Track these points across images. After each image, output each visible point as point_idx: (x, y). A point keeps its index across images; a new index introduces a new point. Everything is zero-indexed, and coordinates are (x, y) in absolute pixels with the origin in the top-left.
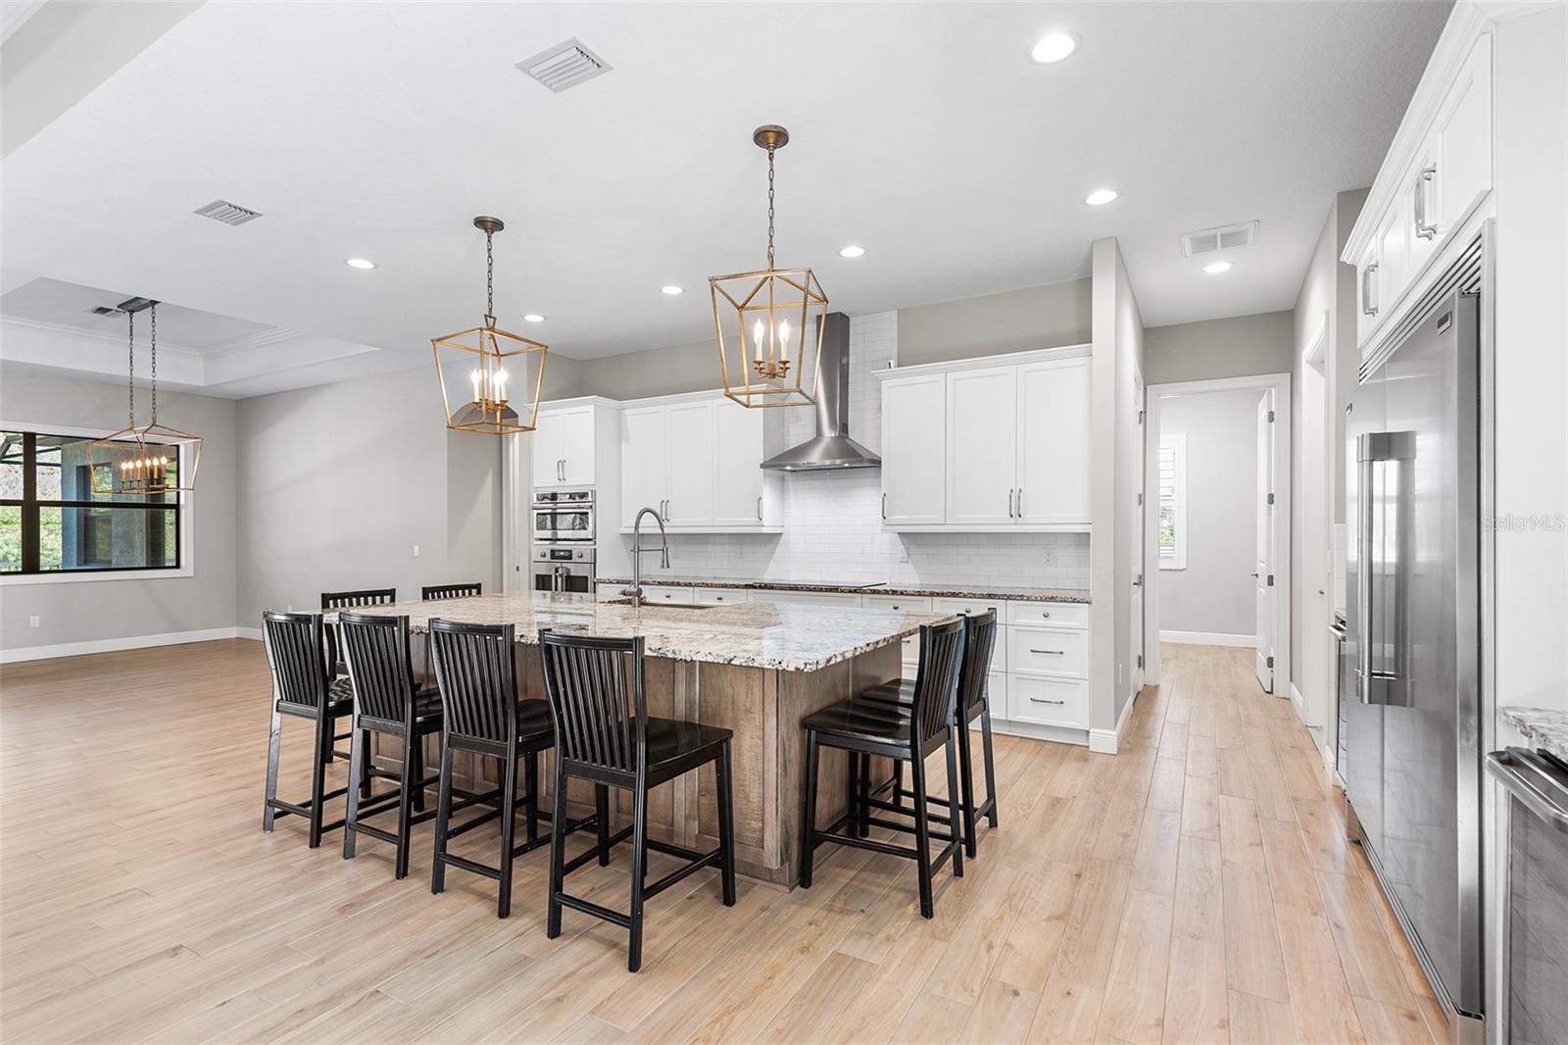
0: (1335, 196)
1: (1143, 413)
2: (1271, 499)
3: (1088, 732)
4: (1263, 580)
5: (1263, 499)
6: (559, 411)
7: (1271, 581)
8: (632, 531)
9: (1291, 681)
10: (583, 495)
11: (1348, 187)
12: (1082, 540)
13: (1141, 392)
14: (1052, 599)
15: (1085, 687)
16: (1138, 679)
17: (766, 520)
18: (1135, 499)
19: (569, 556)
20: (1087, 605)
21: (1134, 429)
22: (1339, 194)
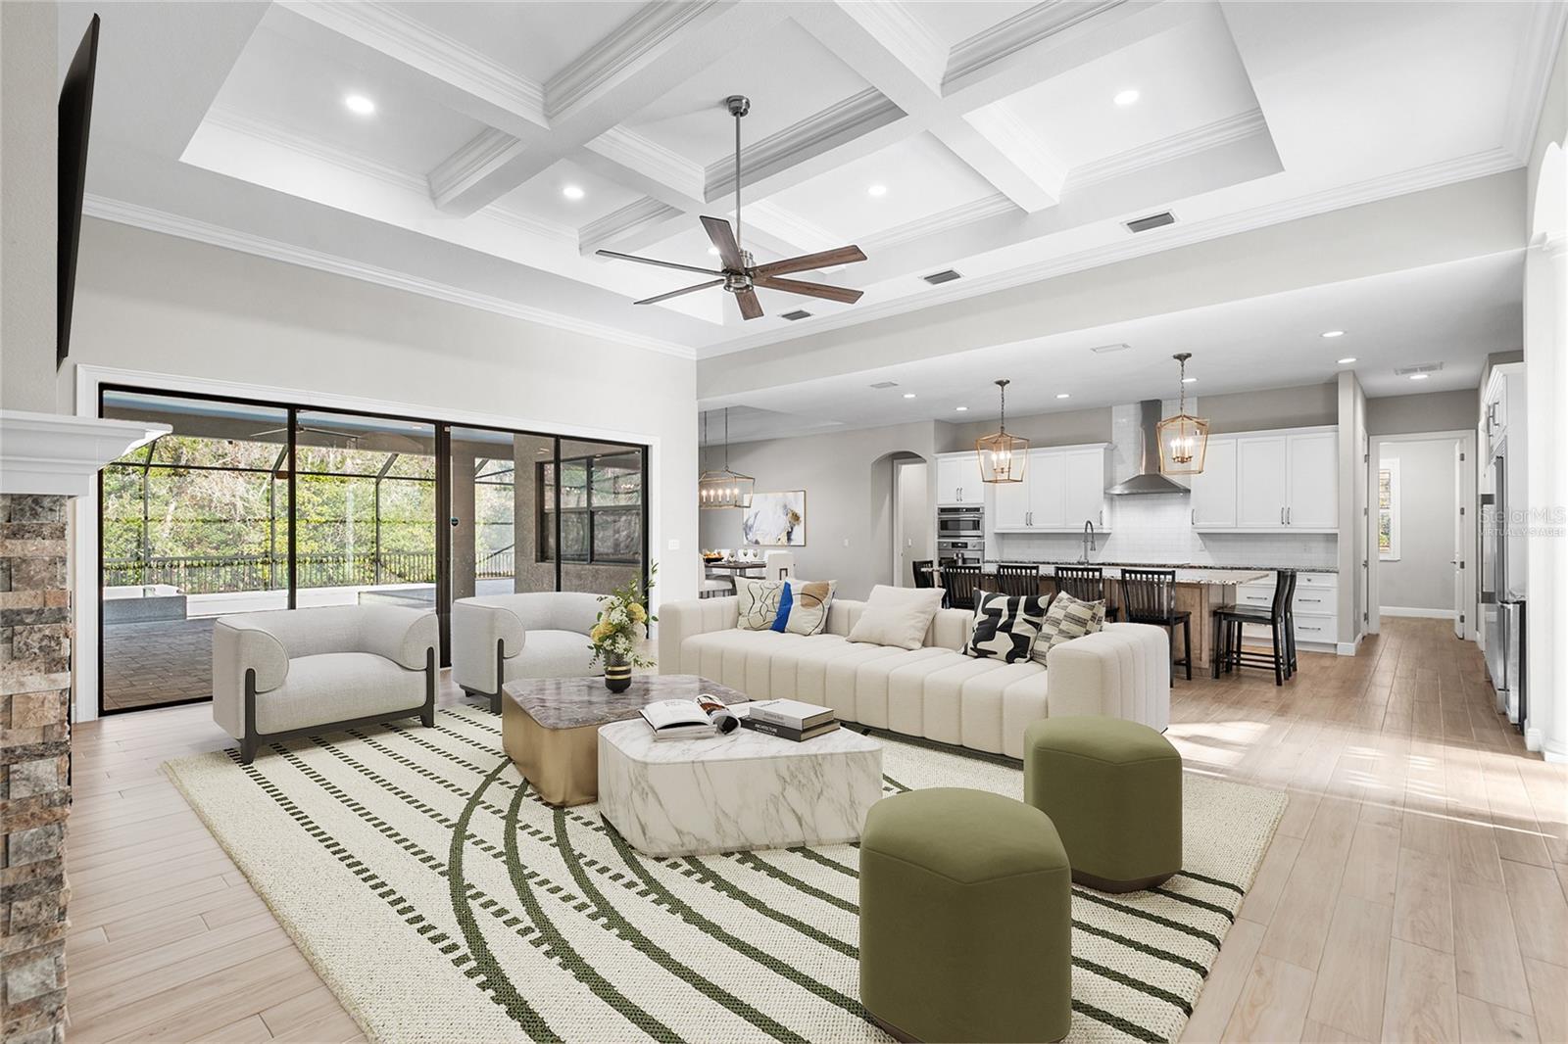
0: (1487, 355)
1: (1367, 456)
2: (1462, 511)
3: (1336, 645)
4: (1458, 565)
5: (1458, 511)
6: (958, 458)
7: (1462, 565)
8: (1084, 531)
9: (1477, 629)
10: (977, 510)
11: (1494, 351)
12: (1332, 538)
13: (1366, 443)
14: (1314, 571)
15: (1334, 621)
16: (1365, 630)
17: (1105, 525)
18: (1363, 512)
19: (965, 545)
20: (1335, 574)
21: (1362, 466)
22: (1490, 355)
